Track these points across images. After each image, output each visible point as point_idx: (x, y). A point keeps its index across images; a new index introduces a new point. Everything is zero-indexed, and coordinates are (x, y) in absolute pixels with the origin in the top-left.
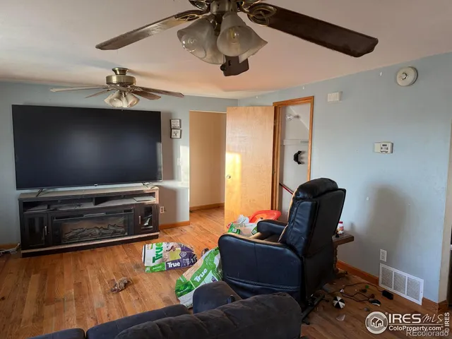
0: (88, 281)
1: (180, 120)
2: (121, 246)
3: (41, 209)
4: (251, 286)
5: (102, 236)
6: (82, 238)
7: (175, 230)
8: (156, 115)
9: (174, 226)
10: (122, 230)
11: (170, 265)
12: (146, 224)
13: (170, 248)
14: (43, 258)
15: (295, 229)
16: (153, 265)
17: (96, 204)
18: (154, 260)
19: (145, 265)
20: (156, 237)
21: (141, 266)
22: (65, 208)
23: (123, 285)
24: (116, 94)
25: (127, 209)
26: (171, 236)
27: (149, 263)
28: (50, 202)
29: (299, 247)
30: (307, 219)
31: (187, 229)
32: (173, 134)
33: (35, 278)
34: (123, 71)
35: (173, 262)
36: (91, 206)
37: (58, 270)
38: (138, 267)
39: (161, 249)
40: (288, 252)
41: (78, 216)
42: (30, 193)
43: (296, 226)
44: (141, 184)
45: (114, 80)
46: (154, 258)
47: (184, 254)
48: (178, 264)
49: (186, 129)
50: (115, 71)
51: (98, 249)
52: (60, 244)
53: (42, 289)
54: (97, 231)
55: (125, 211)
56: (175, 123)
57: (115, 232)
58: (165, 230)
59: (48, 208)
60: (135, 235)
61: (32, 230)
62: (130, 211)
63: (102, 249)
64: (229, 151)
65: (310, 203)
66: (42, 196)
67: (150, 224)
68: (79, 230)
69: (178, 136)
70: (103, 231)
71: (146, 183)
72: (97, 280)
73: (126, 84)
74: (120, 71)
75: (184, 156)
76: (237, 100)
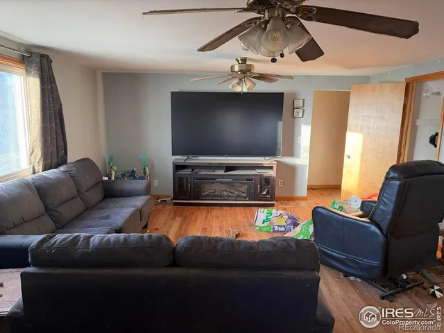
0: (211, 228)
1: (304, 100)
2: (242, 208)
3: (187, 172)
4: (338, 255)
5: (228, 198)
6: (215, 197)
7: (292, 202)
8: (280, 96)
9: (291, 199)
10: (244, 195)
11: (276, 228)
12: (264, 193)
13: (278, 215)
14: (186, 208)
15: (381, 207)
16: (262, 225)
17: (225, 172)
18: (264, 222)
19: (256, 224)
20: (272, 205)
21: (252, 225)
22: (203, 172)
23: (235, 236)
24: (236, 81)
25: (249, 179)
26: (286, 207)
27: (259, 223)
28: (194, 167)
29: (385, 224)
30: (394, 199)
31: (303, 203)
32: (296, 114)
33: (179, 220)
34: (244, 60)
35: (278, 226)
36: (222, 172)
37: (194, 218)
38: (251, 225)
39: (271, 214)
40: (374, 228)
41: (212, 179)
42: (180, 159)
43: (382, 205)
44: (262, 158)
45: (237, 68)
46: (264, 220)
47: (289, 222)
48: (283, 229)
49: (309, 109)
50: (238, 61)
51: (224, 208)
52: (198, 200)
53: (181, 227)
54: (226, 193)
55: (247, 180)
56: (299, 103)
57: (238, 196)
58: (282, 201)
59: (192, 171)
60: (254, 200)
61: (181, 186)
62: (252, 180)
63: (228, 208)
64: (350, 130)
65: (398, 183)
66: (188, 161)
67: (268, 193)
68: (212, 191)
69: (301, 115)
70: (230, 194)
71: (267, 158)
72: (218, 229)
73: (246, 71)
74: (241, 60)
75: (305, 134)
76: (369, 77)
